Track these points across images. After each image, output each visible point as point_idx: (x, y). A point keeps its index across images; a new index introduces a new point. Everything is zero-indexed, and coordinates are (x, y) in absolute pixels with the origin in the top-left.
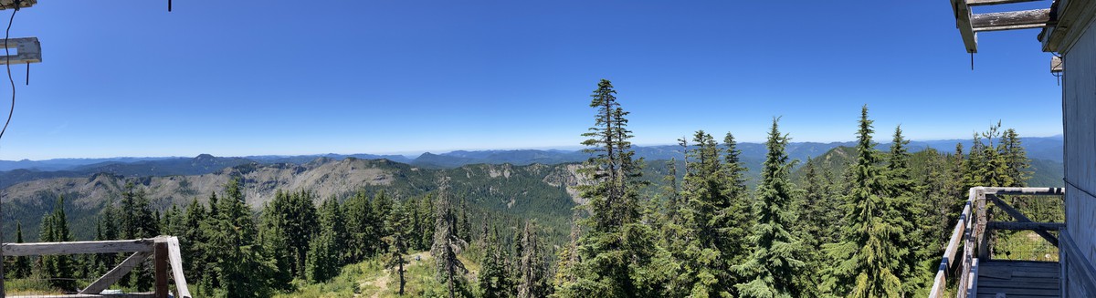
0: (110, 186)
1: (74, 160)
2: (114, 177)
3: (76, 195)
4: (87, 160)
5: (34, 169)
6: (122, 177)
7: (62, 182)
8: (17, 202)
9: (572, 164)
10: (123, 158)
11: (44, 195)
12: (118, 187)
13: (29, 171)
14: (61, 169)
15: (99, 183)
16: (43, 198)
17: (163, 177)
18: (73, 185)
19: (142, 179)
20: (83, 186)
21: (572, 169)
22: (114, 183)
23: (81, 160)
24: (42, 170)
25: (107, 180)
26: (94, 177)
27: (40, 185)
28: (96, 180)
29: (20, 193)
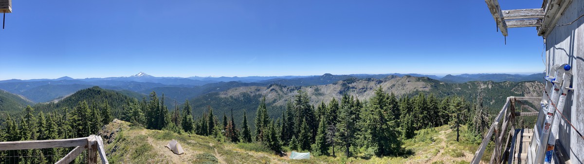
0: (279, 91)
1: (259, 77)
2: (281, 87)
3: (260, 96)
4: (266, 77)
5: (240, 81)
6: (285, 87)
7: (253, 88)
8: (231, 97)
9: (528, 82)
10: (286, 77)
11: (244, 95)
12: (283, 92)
13: (237, 82)
14: (252, 81)
15: (273, 89)
16: (244, 96)
17: (306, 87)
18: (259, 90)
19: (296, 88)
20: (264, 91)
21: (527, 84)
22: (281, 90)
23: (263, 77)
24: (244, 82)
25: (277, 88)
26: (271, 86)
27: (242, 90)
28: (271, 88)
29: (233, 93)
